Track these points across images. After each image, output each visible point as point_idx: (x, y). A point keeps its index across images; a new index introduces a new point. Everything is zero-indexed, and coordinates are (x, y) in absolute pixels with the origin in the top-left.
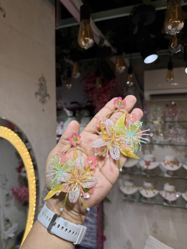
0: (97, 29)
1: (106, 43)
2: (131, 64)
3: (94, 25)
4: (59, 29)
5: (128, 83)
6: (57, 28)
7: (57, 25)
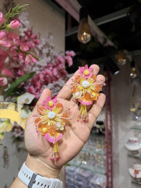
1: (110, 43)
2: (133, 59)
3: (97, 28)
4: (71, 35)
5: (131, 75)
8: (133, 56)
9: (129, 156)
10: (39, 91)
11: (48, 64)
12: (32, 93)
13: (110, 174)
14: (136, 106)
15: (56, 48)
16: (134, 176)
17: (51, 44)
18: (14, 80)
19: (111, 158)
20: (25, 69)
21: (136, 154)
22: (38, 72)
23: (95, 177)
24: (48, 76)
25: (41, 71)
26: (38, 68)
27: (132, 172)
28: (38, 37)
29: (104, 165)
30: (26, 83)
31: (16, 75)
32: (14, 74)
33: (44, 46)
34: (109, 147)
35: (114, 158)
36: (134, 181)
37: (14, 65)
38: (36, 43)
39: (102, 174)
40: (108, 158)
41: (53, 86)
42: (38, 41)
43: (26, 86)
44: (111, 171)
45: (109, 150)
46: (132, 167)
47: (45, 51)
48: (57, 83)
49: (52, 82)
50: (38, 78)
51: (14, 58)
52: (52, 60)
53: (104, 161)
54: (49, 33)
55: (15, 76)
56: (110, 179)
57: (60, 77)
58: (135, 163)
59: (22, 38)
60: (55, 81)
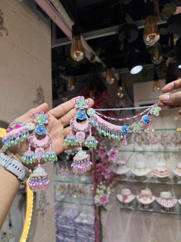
1: (97, 59)
6: (53, 47)
7: (53, 44)
8: (120, 74)
16: (122, 201)
21: (124, 178)
39: (89, 205)
46: (120, 193)
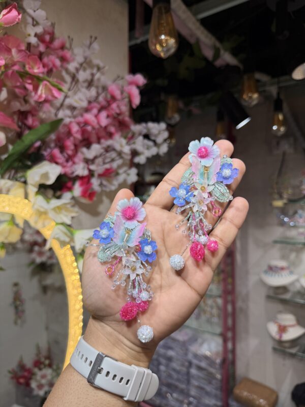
0: (206, 32)
3: (198, 24)
4: (142, 42)
8: (280, 88)
9: (269, 297)
10: (72, 160)
11: (90, 102)
12: (57, 163)
13: (229, 334)
14: (285, 196)
15: (107, 68)
16: (277, 337)
17: (96, 61)
18: (20, 135)
19: (234, 304)
20: (42, 115)
21: (282, 294)
22: (67, 120)
23: (200, 340)
24: (89, 128)
25: (75, 117)
26: (68, 112)
27: (273, 329)
28: (68, 45)
29: (219, 316)
30: (45, 144)
31: (23, 126)
32: (20, 124)
33: (81, 65)
34: (230, 280)
35: (239, 304)
36: (277, 347)
37: (17, 105)
38: (63, 59)
39: (214, 334)
40: (226, 303)
41: (102, 151)
42: (68, 54)
43: (45, 150)
44: (233, 329)
45: (230, 287)
46: (274, 320)
47: (83, 76)
48: (110, 142)
49: (99, 142)
50: (69, 133)
51: (17, 90)
52: (98, 94)
53: (218, 308)
54: (91, 37)
55: (20, 127)
56: (230, 345)
57: (117, 131)
58: (280, 312)
59: (32, 49)
60: (106, 139)
